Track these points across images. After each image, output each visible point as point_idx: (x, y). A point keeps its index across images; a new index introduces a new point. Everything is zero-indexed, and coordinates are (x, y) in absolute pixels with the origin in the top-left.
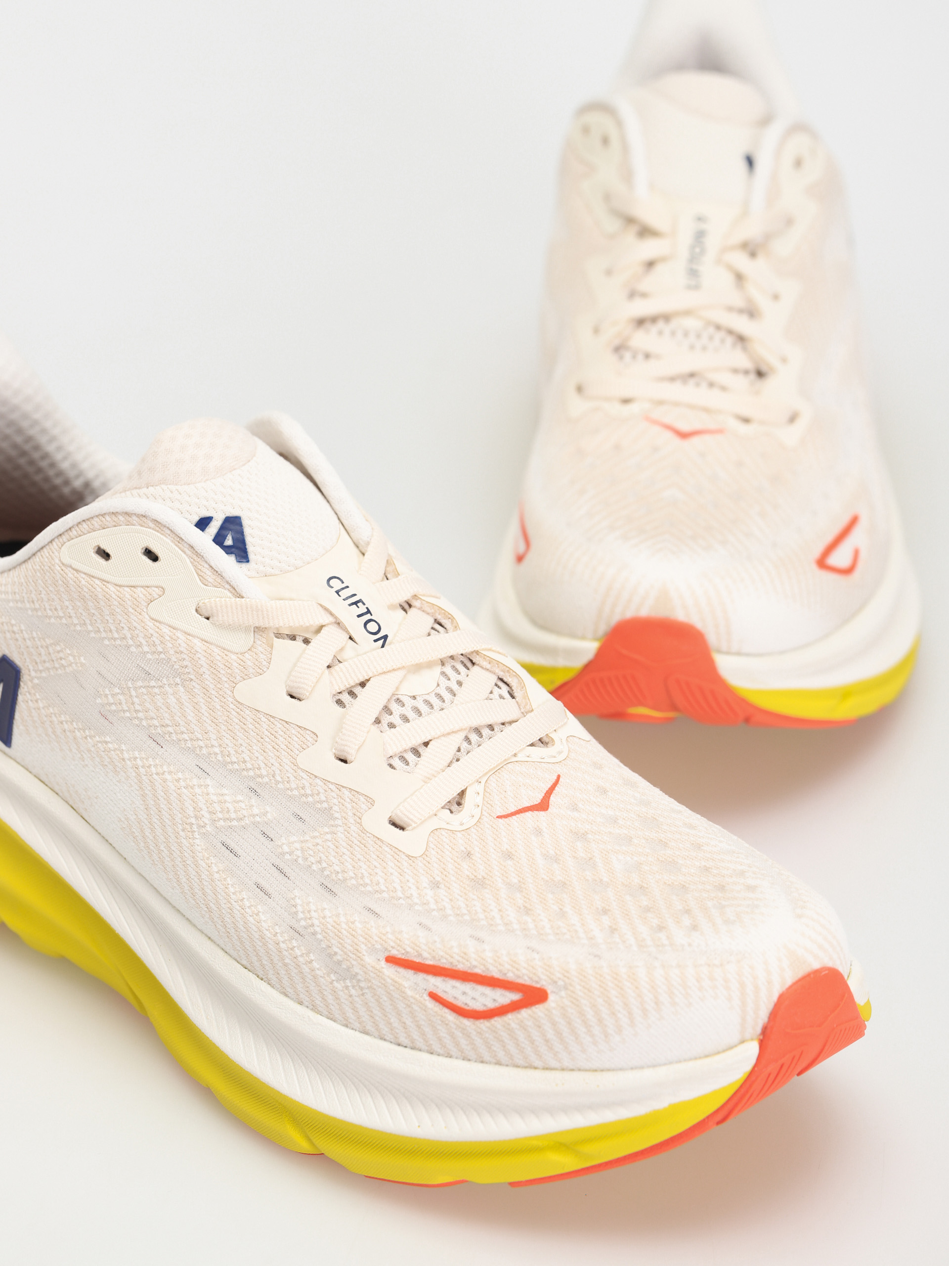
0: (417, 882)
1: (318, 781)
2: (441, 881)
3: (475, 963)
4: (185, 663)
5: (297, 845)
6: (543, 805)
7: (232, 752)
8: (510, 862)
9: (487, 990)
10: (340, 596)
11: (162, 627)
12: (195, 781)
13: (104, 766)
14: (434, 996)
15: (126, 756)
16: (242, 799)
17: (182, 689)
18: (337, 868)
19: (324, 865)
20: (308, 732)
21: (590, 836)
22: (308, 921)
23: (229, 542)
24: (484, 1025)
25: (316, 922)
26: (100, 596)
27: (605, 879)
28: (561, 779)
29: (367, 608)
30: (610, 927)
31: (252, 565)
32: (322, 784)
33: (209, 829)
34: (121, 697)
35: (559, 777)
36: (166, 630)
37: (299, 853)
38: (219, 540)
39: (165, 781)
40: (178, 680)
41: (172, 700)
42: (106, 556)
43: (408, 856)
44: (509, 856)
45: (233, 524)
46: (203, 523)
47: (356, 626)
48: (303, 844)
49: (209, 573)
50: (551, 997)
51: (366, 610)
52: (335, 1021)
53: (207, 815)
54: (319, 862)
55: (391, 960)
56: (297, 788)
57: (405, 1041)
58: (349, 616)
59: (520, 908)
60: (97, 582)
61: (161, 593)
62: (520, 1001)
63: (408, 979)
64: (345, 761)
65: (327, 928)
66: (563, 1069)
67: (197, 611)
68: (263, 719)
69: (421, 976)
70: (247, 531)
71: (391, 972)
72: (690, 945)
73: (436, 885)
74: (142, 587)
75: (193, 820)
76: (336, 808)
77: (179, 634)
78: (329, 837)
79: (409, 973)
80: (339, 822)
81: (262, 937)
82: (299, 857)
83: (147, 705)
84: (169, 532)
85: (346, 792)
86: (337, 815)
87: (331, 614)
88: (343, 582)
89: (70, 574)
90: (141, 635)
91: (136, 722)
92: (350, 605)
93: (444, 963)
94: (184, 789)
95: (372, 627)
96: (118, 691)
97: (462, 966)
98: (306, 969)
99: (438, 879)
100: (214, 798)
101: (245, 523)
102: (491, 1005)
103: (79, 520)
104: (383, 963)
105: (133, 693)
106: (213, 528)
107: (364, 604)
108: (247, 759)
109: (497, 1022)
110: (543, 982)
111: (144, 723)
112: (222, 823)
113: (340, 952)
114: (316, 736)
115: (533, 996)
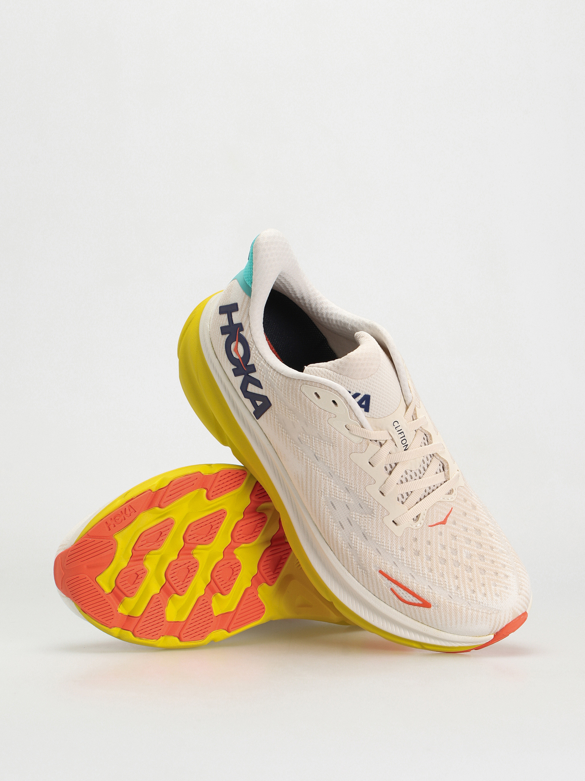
0: (397, 546)
1: (372, 498)
2: (405, 548)
5: (358, 517)
6: (444, 522)
7: (344, 475)
8: (429, 546)
9: (411, 596)
10: (396, 429)
11: (332, 427)
12: (328, 478)
13: (294, 454)
14: (392, 590)
15: (305, 458)
16: (342, 491)
17: (332, 447)
18: (370, 532)
19: (366, 529)
20: (372, 479)
21: (457, 538)
22: (355, 545)
23: (364, 403)
24: (406, 605)
25: (358, 547)
26: (312, 409)
27: (459, 561)
28: (453, 510)
29: (404, 435)
30: (458, 586)
31: (369, 413)
32: (373, 500)
33: (328, 496)
34: (308, 439)
35: (452, 508)
36: (333, 429)
37: (358, 520)
38: (360, 403)
39: (316, 473)
40: (331, 444)
41: (327, 449)
42: (318, 396)
43: (396, 535)
44: (429, 543)
45: (367, 398)
46: (355, 396)
47: (398, 440)
48: (361, 518)
49: (354, 416)
50: (432, 607)
51: (404, 436)
53: (328, 491)
54: (365, 527)
55: (381, 572)
56: (363, 497)
58: (398, 438)
59: (429, 568)
60: (313, 404)
61: (334, 416)
62: (421, 604)
63: (385, 581)
64: (383, 494)
65: (361, 552)
66: (428, 625)
67: (345, 426)
68: (358, 468)
69: (390, 582)
70: (371, 401)
71: (379, 576)
72: (482, 603)
73: (402, 549)
74: (329, 412)
75: (323, 491)
76: (375, 510)
77: (337, 432)
78: (370, 519)
79: (386, 579)
80: (375, 516)
81: (337, 541)
82: (358, 521)
83: (317, 446)
84: (344, 399)
85: (381, 507)
86: (375, 513)
87: (391, 436)
88: (398, 424)
89: (303, 396)
90: (323, 427)
91: (311, 449)
92: (399, 434)
93: (399, 581)
94: (322, 479)
95: (404, 442)
97: (405, 585)
98: (350, 559)
99: (404, 547)
100: (333, 487)
101: (371, 398)
102: (411, 601)
103: (312, 381)
105: (314, 441)
106: (359, 398)
107: (403, 433)
108: (348, 479)
109: (411, 607)
110: (431, 602)
111: (314, 451)
112: (333, 496)
113: (363, 561)
114: (375, 482)
115: (426, 604)
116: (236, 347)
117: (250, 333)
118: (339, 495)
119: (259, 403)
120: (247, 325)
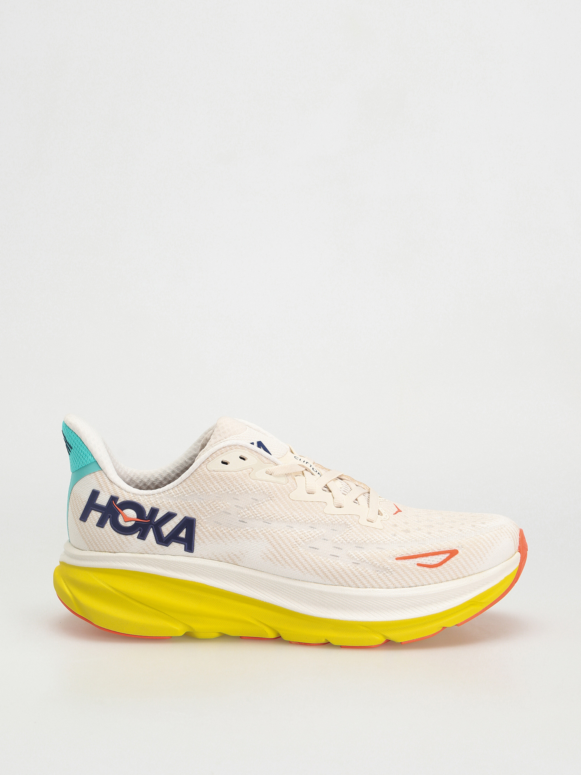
0: (388, 535)
1: (335, 516)
3: (428, 550)
4: (270, 491)
5: (340, 538)
6: (400, 511)
7: (299, 517)
10: (301, 461)
11: (257, 481)
12: (290, 530)
13: (248, 539)
14: (419, 565)
15: (258, 531)
16: (310, 530)
17: (271, 501)
18: (360, 539)
19: (354, 540)
20: (322, 503)
22: (359, 558)
24: (439, 568)
25: (363, 557)
26: (230, 477)
31: (273, 455)
32: (338, 516)
33: (303, 543)
34: (248, 512)
36: (259, 482)
37: (342, 539)
39: (278, 534)
40: (269, 498)
41: (268, 506)
42: (226, 463)
43: (379, 530)
45: (260, 444)
48: (342, 536)
49: (265, 459)
50: (459, 551)
51: (310, 465)
52: (382, 588)
53: (300, 540)
54: (352, 539)
55: (397, 559)
56: (329, 520)
57: (413, 585)
59: (427, 533)
60: (226, 473)
61: (252, 470)
62: (449, 556)
63: (407, 563)
64: (340, 507)
65: (368, 557)
67: (266, 473)
68: (304, 502)
69: (411, 560)
70: (265, 444)
71: (400, 562)
73: (395, 535)
74: (244, 470)
75: (295, 543)
76: (347, 522)
77: (264, 482)
78: (350, 531)
79: (406, 561)
80: (351, 526)
81: (343, 570)
82: (343, 541)
83: (260, 511)
84: (248, 449)
85: (348, 516)
86: (349, 524)
87: (304, 467)
90: (251, 486)
91: (257, 518)
92: (306, 463)
93: (417, 553)
94: (286, 534)
95: (315, 470)
96: (247, 510)
98: (366, 574)
100: (300, 533)
102: (440, 561)
103: (211, 454)
104: (395, 560)
105: (253, 508)
107: (309, 463)
108: (305, 517)
109: (444, 565)
110: (454, 547)
111: (261, 517)
112: (307, 540)
113: (377, 563)
114: (326, 503)
115: (453, 553)
116: (125, 517)
117: (126, 493)
118: (310, 535)
119: (183, 535)
120: (117, 489)
